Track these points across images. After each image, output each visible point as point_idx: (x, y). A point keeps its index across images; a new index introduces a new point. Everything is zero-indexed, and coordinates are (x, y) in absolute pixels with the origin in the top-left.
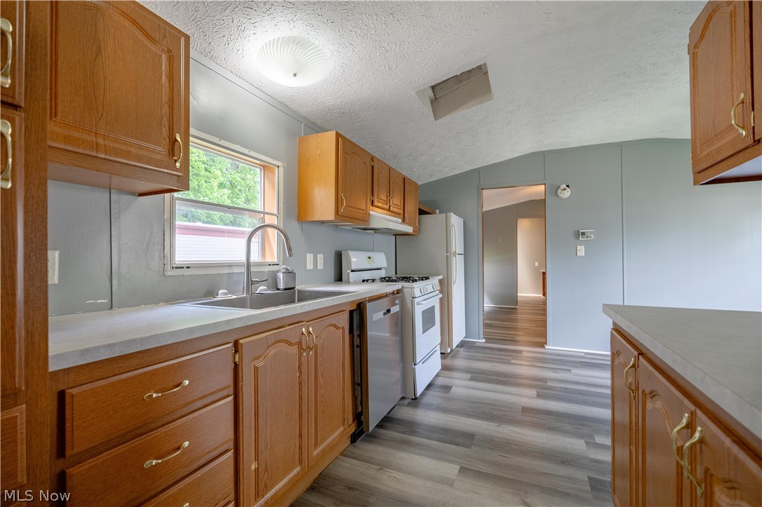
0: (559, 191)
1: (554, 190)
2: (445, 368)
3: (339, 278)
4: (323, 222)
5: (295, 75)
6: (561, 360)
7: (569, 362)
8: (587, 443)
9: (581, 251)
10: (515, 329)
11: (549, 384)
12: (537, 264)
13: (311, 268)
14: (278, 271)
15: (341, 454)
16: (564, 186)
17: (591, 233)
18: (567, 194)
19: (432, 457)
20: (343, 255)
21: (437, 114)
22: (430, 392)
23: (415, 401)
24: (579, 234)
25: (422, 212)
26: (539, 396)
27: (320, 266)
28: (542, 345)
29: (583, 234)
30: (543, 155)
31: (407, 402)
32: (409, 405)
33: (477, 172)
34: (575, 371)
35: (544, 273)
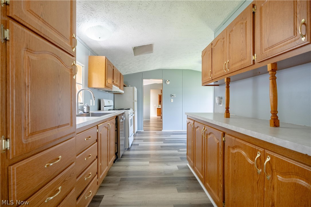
0: (167, 82)
1: (165, 81)
2: (134, 139)
3: (100, 109)
4: (95, 88)
5: (100, 38)
6: (167, 134)
7: (169, 134)
8: (178, 151)
9: (172, 100)
10: (149, 126)
11: (166, 140)
12: (155, 105)
13: (92, 105)
14: (83, 106)
15: (112, 166)
16: (168, 81)
17: (175, 95)
18: (168, 83)
19: (141, 161)
20: (101, 101)
21: (135, 54)
22: (132, 146)
23: (129, 149)
24: (172, 96)
25: (124, 86)
26: (164, 143)
27: (94, 105)
28: (161, 130)
29: (173, 95)
30: (162, 70)
31: (126, 150)
32: (127, 151)
33: (142, 73)
34: (171, 136)
35: (157, 108)
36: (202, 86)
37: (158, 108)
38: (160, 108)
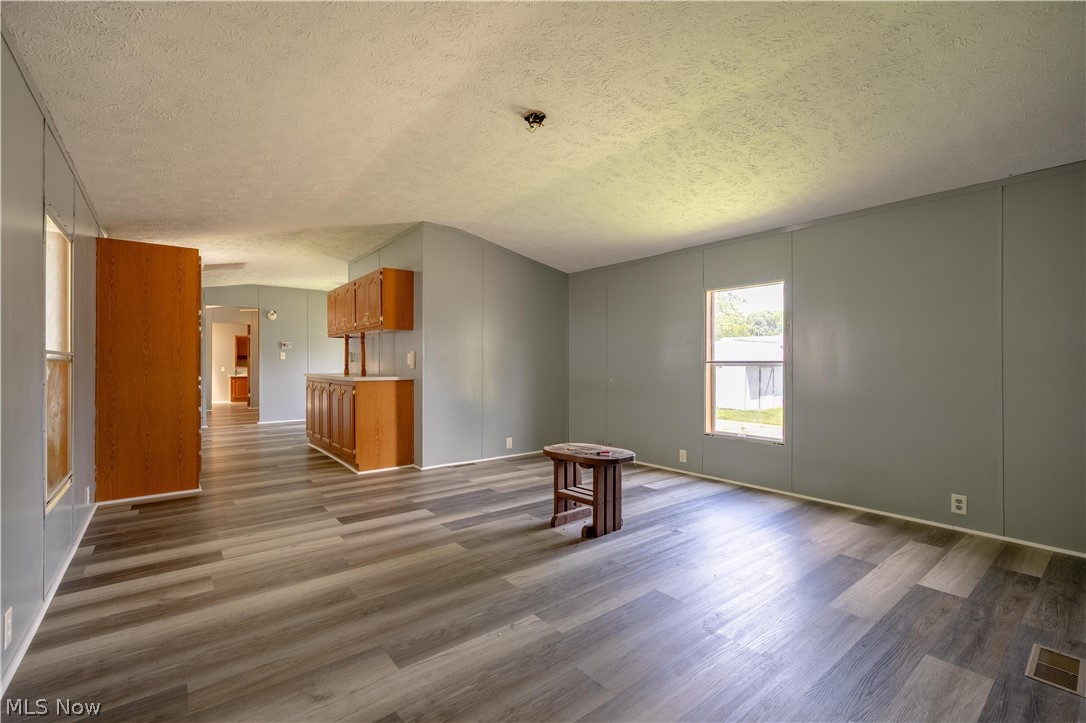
0: (269, 314)
1: (265, 314)
9: (283, 356)
12: (223, 369)
16: (272, 312)
17: (293, 344)
18: (274, 317)
24: (281, 345)
29: (285, 344)
30: (257, 288)
35: (232, 378)
36: (330, 336)
37: (234, 376)
38: (246, 378)
